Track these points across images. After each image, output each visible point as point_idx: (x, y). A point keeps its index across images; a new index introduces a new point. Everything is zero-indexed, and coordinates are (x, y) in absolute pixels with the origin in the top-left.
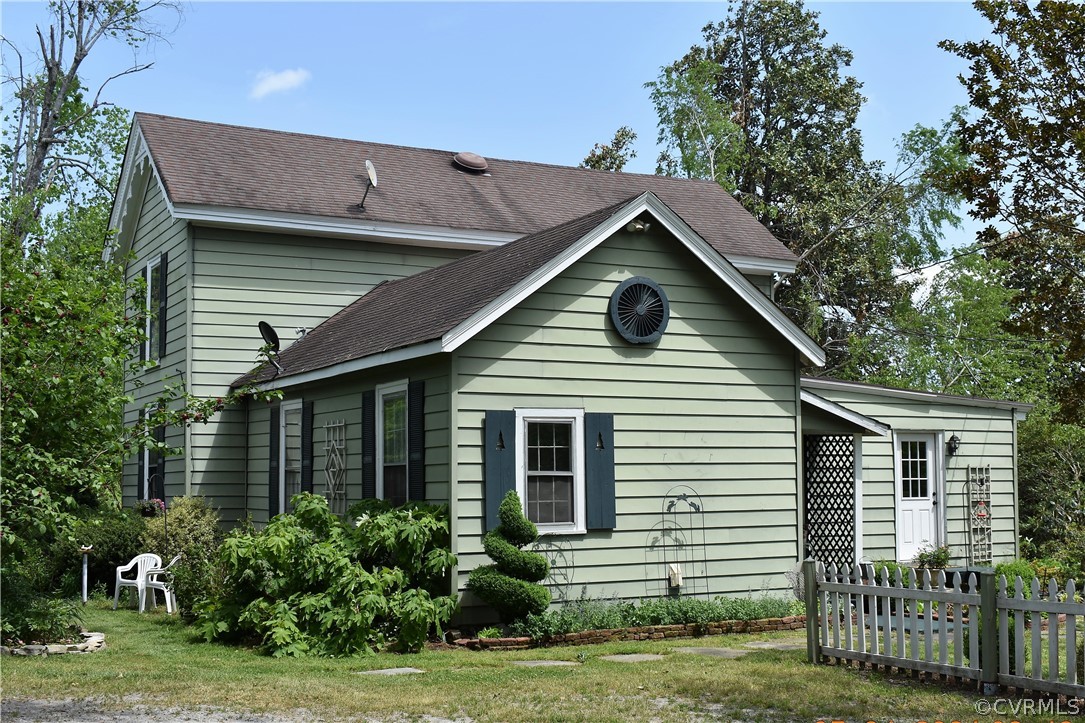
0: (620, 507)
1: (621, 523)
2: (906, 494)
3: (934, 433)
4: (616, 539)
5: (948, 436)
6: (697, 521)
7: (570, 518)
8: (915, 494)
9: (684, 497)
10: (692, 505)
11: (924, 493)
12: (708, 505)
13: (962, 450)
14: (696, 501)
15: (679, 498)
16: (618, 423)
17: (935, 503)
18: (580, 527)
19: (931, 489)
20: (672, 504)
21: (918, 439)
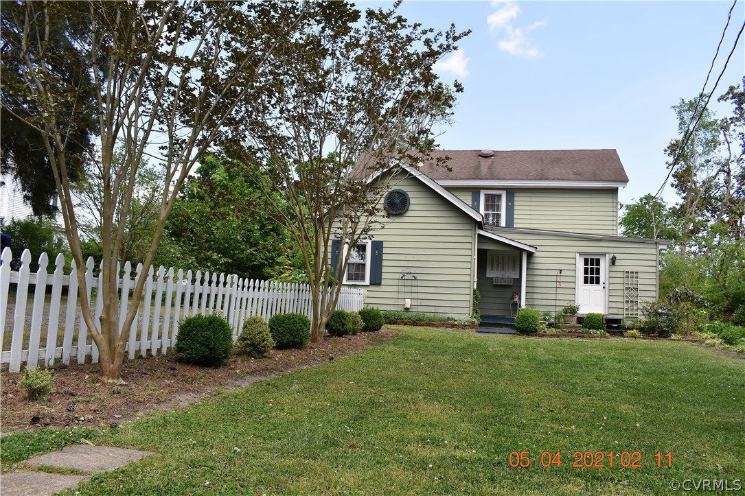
0: (384, 276)
1: (383, 282)
2: (586, 282)
3: (604, 254)
4: (382, 288)
5: (612, 255)
6: (415, 283)
7: (363, 278)
8: (592, 282)
9: (410, 273)
10: (413, 276)
11: (598, 282)
12: (419, 277)
13: (617, 263)
14: (415, 275)
15: (407, 273)
16: (385, 244)
17: (604, 288)
18: (367, 283)
19: (602, 281)
20: (404, 276)
21: (595, 257)
